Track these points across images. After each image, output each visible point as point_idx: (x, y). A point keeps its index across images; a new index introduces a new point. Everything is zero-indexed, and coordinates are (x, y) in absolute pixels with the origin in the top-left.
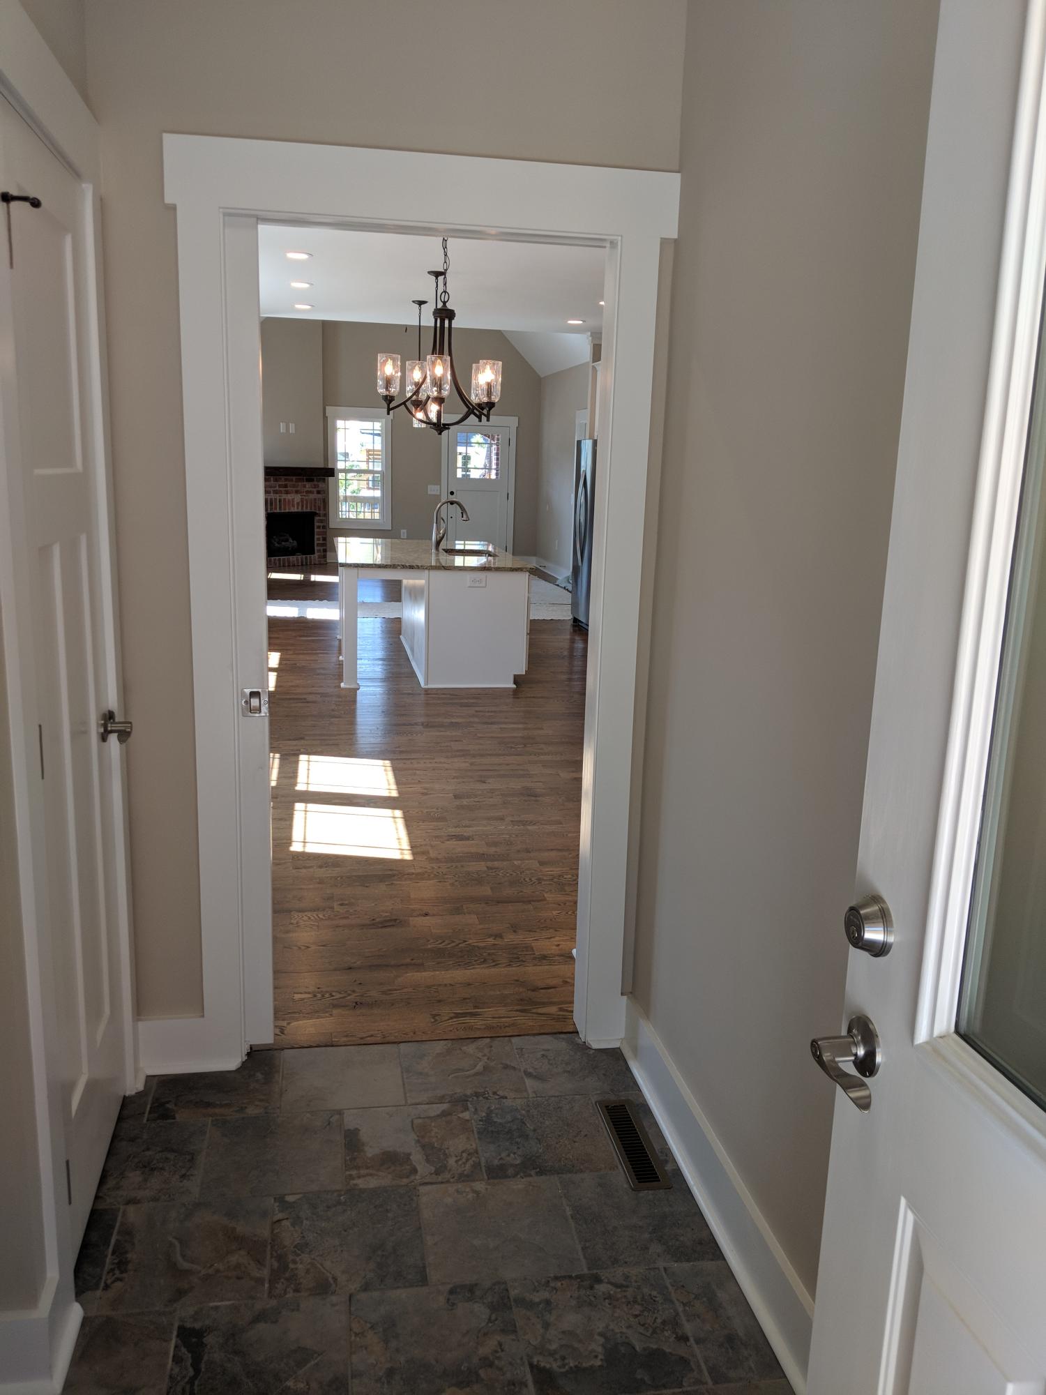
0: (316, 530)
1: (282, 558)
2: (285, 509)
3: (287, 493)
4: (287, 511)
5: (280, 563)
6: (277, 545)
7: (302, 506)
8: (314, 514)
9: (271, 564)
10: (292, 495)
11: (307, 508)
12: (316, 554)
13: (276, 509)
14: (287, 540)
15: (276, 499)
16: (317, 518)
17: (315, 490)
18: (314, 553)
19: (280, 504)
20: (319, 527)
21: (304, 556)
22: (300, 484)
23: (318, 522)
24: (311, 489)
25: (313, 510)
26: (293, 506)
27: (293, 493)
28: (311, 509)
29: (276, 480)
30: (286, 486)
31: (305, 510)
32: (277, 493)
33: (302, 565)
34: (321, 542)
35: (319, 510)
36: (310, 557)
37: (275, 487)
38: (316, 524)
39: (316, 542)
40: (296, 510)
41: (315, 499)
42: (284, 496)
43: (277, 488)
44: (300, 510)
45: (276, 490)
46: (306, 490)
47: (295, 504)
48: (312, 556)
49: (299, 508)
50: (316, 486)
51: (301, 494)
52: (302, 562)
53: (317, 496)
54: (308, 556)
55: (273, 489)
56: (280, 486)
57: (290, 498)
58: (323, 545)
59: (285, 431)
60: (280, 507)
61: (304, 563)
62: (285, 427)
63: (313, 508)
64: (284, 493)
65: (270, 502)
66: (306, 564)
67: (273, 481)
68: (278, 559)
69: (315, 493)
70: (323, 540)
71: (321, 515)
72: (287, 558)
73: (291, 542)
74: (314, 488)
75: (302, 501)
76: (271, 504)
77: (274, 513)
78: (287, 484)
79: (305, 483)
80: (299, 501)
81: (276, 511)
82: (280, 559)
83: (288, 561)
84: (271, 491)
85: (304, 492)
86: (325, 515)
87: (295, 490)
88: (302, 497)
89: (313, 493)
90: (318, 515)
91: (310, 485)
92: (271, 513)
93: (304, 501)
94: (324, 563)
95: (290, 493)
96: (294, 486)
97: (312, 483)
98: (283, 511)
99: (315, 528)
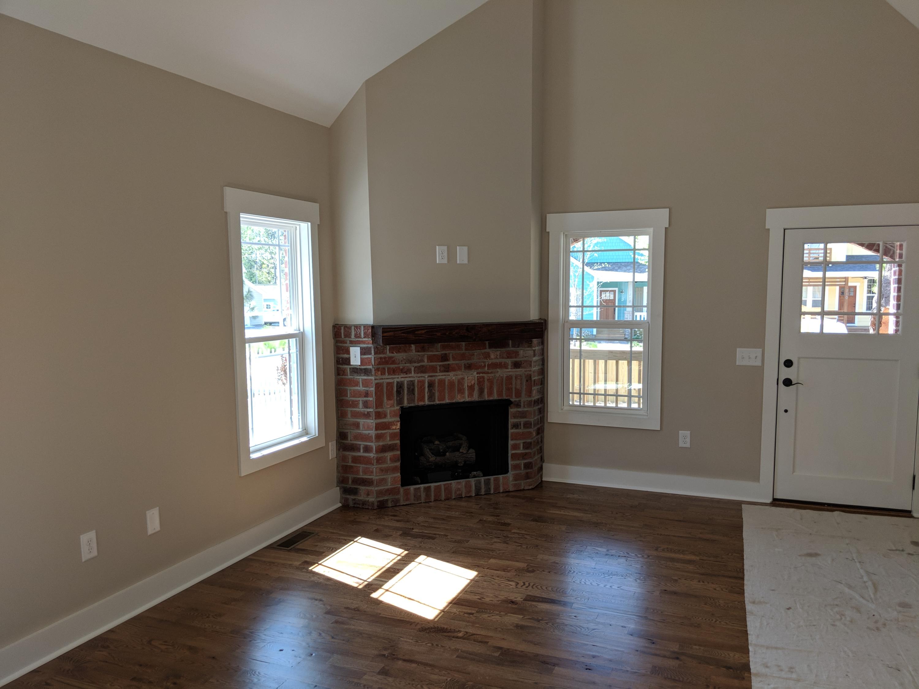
0: (511, 431)
1: (433, 485)
2: (444, 399)
3: (447, 369)
4: (447, 401)
5: (428, 495)
6: (432, 458)
7: (481, 391)
8: (507, 403)
9: (407, 499)
10: (459, 373)
11: (490, 393)
12: (510, 475)
13: (423, 399)
14: (457, 449)
15: (422, 383)
16: (512, 410)
17: (509, 361)
18: (507, 472)
19: (430, 391)
20: (516, 426)
21: (483, 479)
22: (477, 352)
23: (515, 417)
24: (503, 360)
25: (505, 397)
26: (461, 391)
27: (460, 369)
28: (500, 393)
29: (423, 350)
30: (445, 358)
31: (486, 397)
32: (423, 372)
33: (477, 494)
34: (521, 451)
35: (518, 394)
36: (496, 480)
37: (422, 361)
38: (511, 421)
39: (511, 452)
40: (467, 399)
41: (509, 378)
42: (440, 376)
43: (426, 363)
44: (475, 397)
45: (423, 366)
46: (490, 362)
47: (464, 389)
48: (501, 477)
49: (473, 395)
50: (517, 354)
51: (480, 370)
52: (478, 489)
53: (519, 371)
54: (492, 478)
55: (416, 365)
56: (430, 359)
57: (454, 378)
58: (524, 456)
59: (445, 261)
60: (431, 397)
61: (483, 492)
62: (446, 254)
63: (504, 392)
64: (441, 371)
65: (408, 389)
66: (488, 493)
67: (416, 351)
68: (425, 488)
69: (510, 367)
70: (524, 448)
71: (522, 405)
72: (445, 485)
73: (465, 452)
74: (508, 358)
75: (480, 382)
76: (411, 391)
77: (418, 407)
78: (446, 354)
79: (487, 350)
80: (473, 383)
81: (421, 403)
82: (430, 487)
83: (448, 489)
84: (411, 369)
85: (485, 366)
86: (529, 404)
87: (465, 364)
88: (481, 375)
89: (505, 366)
90: (518, 405)
91: (498, 353)
92: (410, 407)
93: (484, 381)
94: (526, 488)
95: (454, 370)
96: (463, 357)
97: (503, 350)
98: (437, 402)
99: (510, 427)
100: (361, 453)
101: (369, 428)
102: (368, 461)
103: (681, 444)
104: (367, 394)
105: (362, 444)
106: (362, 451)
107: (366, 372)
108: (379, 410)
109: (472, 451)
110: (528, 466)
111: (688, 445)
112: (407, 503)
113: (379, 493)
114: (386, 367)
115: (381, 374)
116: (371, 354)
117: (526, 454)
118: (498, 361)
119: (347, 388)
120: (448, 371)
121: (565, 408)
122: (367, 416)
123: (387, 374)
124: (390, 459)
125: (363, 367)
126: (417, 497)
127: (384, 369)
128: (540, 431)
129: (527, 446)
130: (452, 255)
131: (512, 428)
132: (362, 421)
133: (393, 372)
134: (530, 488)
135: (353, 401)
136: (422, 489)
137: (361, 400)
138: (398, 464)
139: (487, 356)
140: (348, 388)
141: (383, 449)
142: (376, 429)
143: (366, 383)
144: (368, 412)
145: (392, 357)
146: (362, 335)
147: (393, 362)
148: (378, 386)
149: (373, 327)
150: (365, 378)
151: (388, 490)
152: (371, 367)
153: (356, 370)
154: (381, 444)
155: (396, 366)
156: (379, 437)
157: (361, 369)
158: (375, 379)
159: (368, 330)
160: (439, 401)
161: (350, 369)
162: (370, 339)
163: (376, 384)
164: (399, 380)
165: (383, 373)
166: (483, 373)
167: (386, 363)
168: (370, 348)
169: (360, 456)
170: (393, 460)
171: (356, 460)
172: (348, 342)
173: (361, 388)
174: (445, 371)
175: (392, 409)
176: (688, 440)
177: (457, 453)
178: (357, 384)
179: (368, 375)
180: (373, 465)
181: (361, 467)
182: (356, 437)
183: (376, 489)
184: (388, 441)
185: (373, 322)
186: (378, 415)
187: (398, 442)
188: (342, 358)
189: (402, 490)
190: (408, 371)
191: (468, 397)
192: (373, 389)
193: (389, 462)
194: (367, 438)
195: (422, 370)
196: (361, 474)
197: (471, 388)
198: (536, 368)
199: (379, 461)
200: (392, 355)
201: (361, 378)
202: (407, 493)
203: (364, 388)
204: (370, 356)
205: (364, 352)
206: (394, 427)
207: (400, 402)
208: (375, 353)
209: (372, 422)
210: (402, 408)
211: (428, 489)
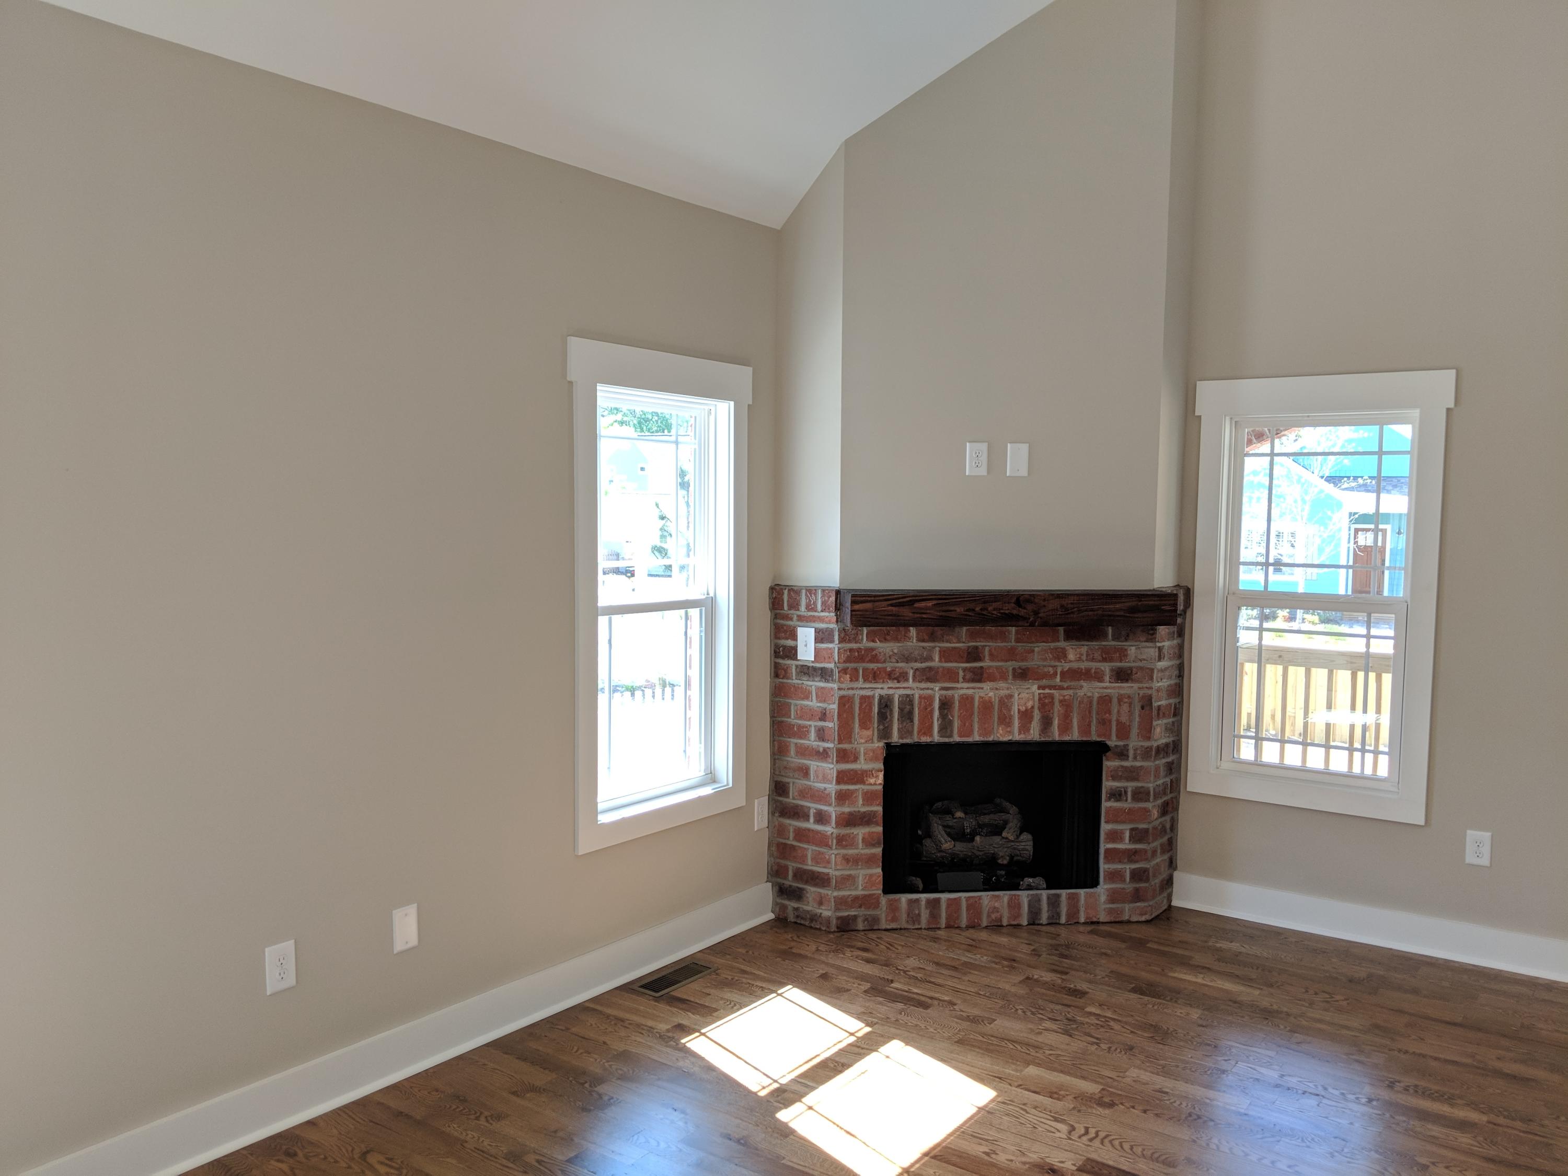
0: (1106, 805)
1: (944, 896)
2: (970, 733)
3: (978, 676)
4: (976, 737)
5: (934, 916)
6: (948, 845)
7: (1046, 723)
8: (1100, 749)
9: (894, 919)
10: (1002, 684)
11: (1066, 727)
12: (1102, 890)
13: (928, 730)
14: (997, 830)
15: (929, 700)
16: (1109, 764)
17: (1106, 667)
18: (1095, 883)
19: (943, 716)
20: (1117, 795)
21: (1044, 894)
22: (1039, 647)
23: (1114, 778)
24: (1093, 665)
25: (1094, 738)
26: (1005, 720)
27: (1004, 677)
28: (1085, 728)
29: (932, 638)
30: (974, 655)
31: (1056, 736)
32: (929, 680)
33: (1032, 923)
34: (1125, 845)
35: (1124, 732)
36: (1073, 899)
37: (930, 658)
38: (1108, 784)
39: (1104, 846)
40: (1017, 736)
41: (1105, 701)
42: (963, 689)
43: (936, 663)
44: (1034, 734)
45: (930, 669)
46: (1067, 666)
47: (1011, 717)
48: (1082, 892)
49: (1029, 730)
50: (1123, 654)
51: (1044, 682)
52: (1034, 913)
53: (1127, 688)
54: (1064, 893)
55: (918, 665)
56: (946, 655)
57: (991, 694)
58: (1131, 856)
59: (983, 471)
60: (946, 727)
61: (1044, 917)
62: (984, 458)
63: (1093, 728)
64: (965, 680)
65: (901, 710)
66: (1054, 922)
67: (919, 640)
68: (929, 902)
69: (1107, 678)
70: (1133, 839)
71: (1131, 753)
72: (968, 899)
73: (1011, 838)
74: (1104, 660)
75: (1045, 704)
76: (906, 715)
77: (918, 746)
78: (977, 648)
79: (1062, 644)
80: (1030, 704)
81: (925, 739)
82: (938, 901)
83: (974, 907)
84: (907, 673)
85: (1055, 674)
86: (1146, 753)
87: (1014, 669)
88: (1047, 691)
89: (1099, 677)
90: (1122, 754)
91: (1084, 650)
92: (903, 745)
93: (1052, 703)
94: (1134, 919)
95: (992, 678)
96: (1011, 654)
97: (1095, 644)
98: (957, 738)
99: (1104, 796)
100: (811, 825)
101: (825, 779)
102: (822, 840)
103: (1470, 858)
104: (823, 716)
105: (813, 807)
106: (812, 820)
107: (824, 674)
108: (845, 746)
109: (1026, 836)
110: (1138, 875)
111: (1485, 861)
112: (893, 926)
113: (841, 903)
114: (861, 666)
115: (851, 681)
116: (832, 641)
117: (1135, 852)
118: (1084, 665)
119: (790, 701)
120: (980, 681)
121: (1225, 765)
122: (823, 755)
123: (861, 679)
124: (863, 839)
125: (818, 665)
126: (914, 918)
127: (856, 670)
128: (1170, 808)
129: (1138, 836)
130: (996, 460)
131: (1109, 799)
132: (814, 765)
133: (874, 676)
134: (1143, 918)
135: (800, 727)
136: (923, 903)
137: (814, 724)
138: (878, 850)
139: (1061, 655)
140: (793, 702)
141: (850, 821)
142: (839, 782)
143: (823, 695)
144: (825, 750)
145: (872, 649)
146: (819, 607)
147: (874, 659)
148: (845, 703)
149: (838, 592)
150: (822, 684)
151: (856, 898)
152: (831, 666)
153: (806, 670)
154: (846, 809)
155: (880, 665)
156: (842, 797)
157: (815, 669)
158: (839, 689)
159: (829, 597)
160: (960, 736)
161: (797, 666)
162: (833, 614)
163: (841, 698)
164: (884, 692)
165: (854, 678)
166: (1050, 687)
167: (861, 659)
168: (832, 630)
169: (809, 830)
170: (868, 843)
171: (802, 835)
172: (795, 618)
173: (813, 703)
174: (973, 681)
175: (870, 746)
176: (1486, 850)
177: (997, 839)
178: (807, 696)
179: (827, 681)
180: (831, 848)
181: (810, 849)
182: (806, 793)
183: (835, 894)
184: (860, 806)
185: (841, 583)
186: (843, 756)
187: (879, 809)
188: (784, 647)
189: (884, 900)
190: (902, 677)
191: (1020, 733)
192: (834, 707)
193: (860, 845)
194: (821, 797)
195: (929, 675)
196: (809, 862)
197: (1026, 716)
198: (1162, 683)
199: (841, 841)
200: (871, 645)
201: (815, 684)
202: (893, 908)
203: (819, 705)
204: (831, 646)
205: (821, 637)
206: (872, 781)
207: (885, 733)
208: (842, 640)
209: (830, 768)
210: (888, 746)
211: (933, 905)
